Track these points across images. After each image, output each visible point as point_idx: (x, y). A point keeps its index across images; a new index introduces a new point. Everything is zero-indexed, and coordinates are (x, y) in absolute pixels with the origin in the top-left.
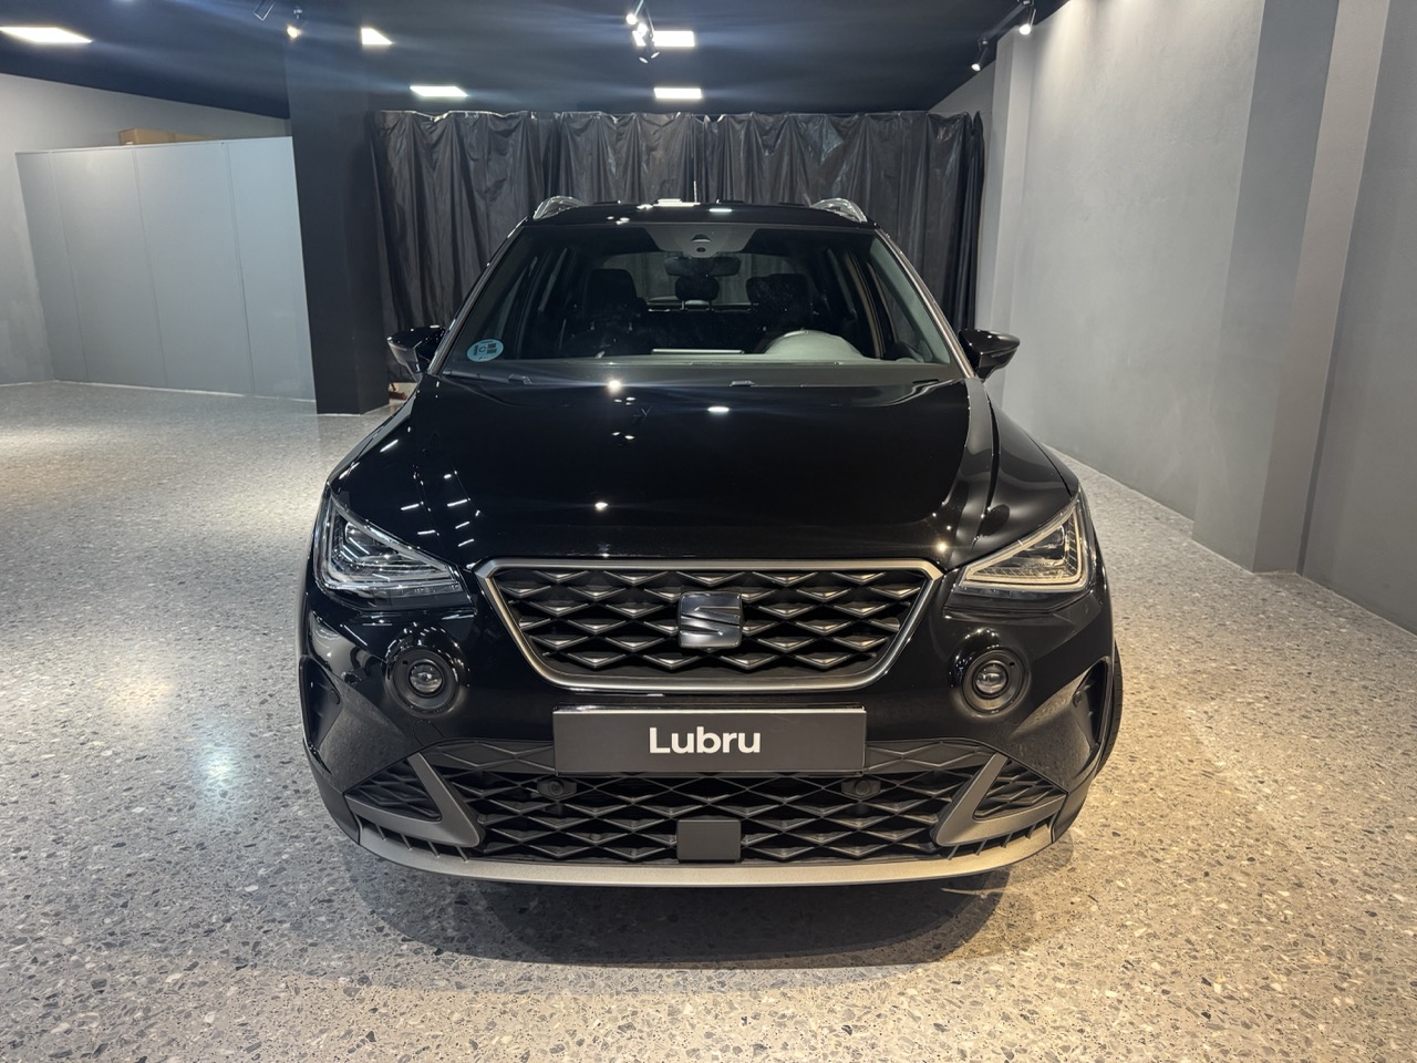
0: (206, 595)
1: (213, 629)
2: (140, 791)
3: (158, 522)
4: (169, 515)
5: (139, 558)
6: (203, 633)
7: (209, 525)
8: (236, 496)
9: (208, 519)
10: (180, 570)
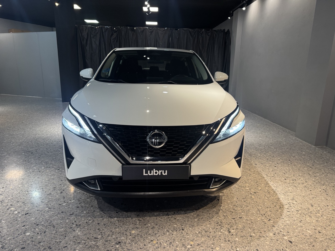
0: (40, 156)
1: (43, 168)
2: (28, 227)
3: (23, 134)
4: (26, 132)
5: (19, 145)
6: (40, 169)
7: (37, 135)
8: (44, 126)
9: (37, 133)
10: (31, 149)
